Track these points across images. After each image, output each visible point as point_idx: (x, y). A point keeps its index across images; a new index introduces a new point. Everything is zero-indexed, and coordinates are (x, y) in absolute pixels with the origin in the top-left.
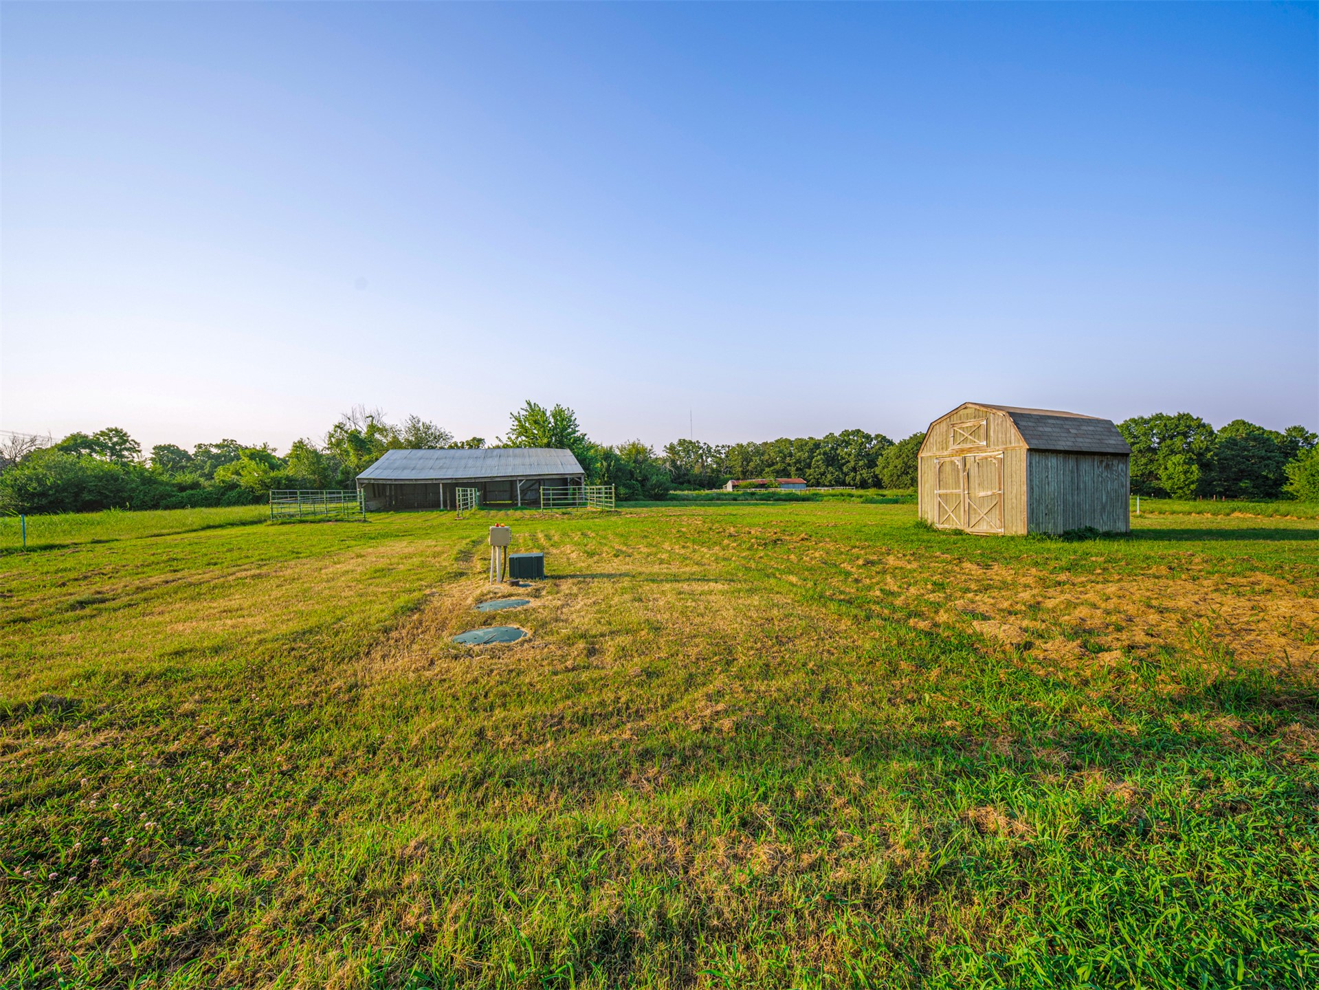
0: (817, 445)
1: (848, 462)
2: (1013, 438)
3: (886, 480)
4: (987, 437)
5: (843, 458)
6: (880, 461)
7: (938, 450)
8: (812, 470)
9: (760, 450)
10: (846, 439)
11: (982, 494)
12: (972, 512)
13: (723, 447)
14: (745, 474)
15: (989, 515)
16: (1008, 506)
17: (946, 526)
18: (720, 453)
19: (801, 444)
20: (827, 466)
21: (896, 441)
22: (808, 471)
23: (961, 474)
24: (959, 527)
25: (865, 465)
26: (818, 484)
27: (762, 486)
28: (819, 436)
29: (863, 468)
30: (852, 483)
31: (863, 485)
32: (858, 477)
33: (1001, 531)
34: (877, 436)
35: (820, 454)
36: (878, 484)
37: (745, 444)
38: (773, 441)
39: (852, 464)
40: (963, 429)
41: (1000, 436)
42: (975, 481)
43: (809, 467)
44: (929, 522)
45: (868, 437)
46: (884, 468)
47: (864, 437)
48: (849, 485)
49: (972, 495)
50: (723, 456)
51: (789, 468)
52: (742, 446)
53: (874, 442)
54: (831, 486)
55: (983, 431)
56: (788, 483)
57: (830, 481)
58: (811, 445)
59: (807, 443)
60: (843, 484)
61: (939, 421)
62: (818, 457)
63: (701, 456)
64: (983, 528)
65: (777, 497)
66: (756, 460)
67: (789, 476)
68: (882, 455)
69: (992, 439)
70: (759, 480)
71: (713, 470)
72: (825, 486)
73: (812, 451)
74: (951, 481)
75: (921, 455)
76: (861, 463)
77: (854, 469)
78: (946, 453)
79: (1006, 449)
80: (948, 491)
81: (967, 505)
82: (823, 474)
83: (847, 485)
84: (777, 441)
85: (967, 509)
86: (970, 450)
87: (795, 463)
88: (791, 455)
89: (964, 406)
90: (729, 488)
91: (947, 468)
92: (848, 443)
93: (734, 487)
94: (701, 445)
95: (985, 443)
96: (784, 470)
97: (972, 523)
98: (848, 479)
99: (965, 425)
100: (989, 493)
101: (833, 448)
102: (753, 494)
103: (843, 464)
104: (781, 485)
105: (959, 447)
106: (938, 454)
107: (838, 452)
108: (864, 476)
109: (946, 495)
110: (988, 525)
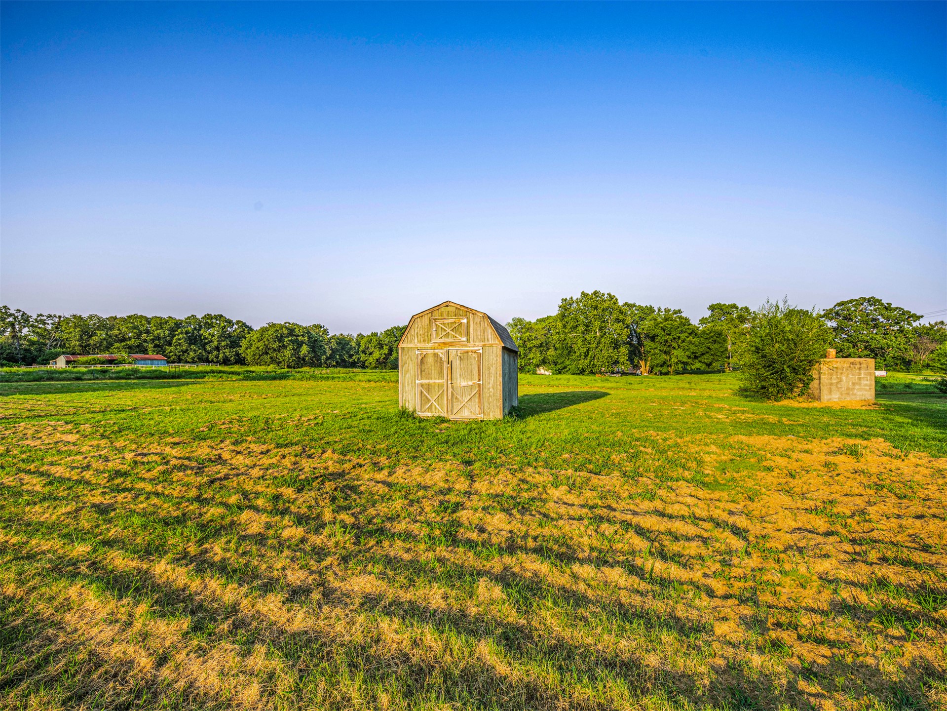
0: (178, 325)
1: (212, 341)
2: (490, 336)
3: (249, 358)
4: (468, 334)
5: (206, 338)
6: (244, 343)
7: (419, 342)
8: (173, 348)
9: (104, 325)
10: (209, 321)
11: (464, 384)
12: (454, 400)
13: (50, 316)
14: (85, 349)
15: (469, 403)
16: (486, 394)
17: (429, 414)
18: (44, 324)
19: (161, 323)
20: (190, 344)
21: (256, 327)
22: (168, 349)
23: (445, 364)
24: (442, 415)
25: (227, 345)
26: (179, 361)
27: (111, 362)
28: (181, 316)
29: (225, 347)
30: (215, 360)
31: (226, 362)
32: (221, 355)
33: (480, 417)
34: (238, 322)
35: (182, 333)
36: (241, 361)
37: (85, 315)
38: (125, 316)
39: (216, 343)
40: (444, 324)
41: (479, 333)
42: (457, 372)
43: (170, 344)
44: (411, 409)
45: (230, 322)
46: (247, 348)
47: (226, 321)
48: (212, 361)
49: (454, 385)
50: (49, 327)
51: (145, 344)
52: (80, 318)
53: (236, 326)
54: (194, 362)
55: (464, 328)
56: (145, 359)
57: (193, 358)
58: (172, 324)
59: (166, 322)
60: (207, 361)
61: (421, 315)
62: (180, 336)
63: (12, 325)
64: (466, 414)
65: (139, 375)
66: (101, 334)
67: (145, 351)
68: (245, 338)
69: (471, 336)
70: (106, 355)
71: (32, 343)
72: (187, 362)
73: (172, 330)
74: (433, 372)
75: (401, 345)
76: (223, 344)
77: (217, 348)
78: (430, 345)
79: (484, 345)
80: (431, 381)
81: (450, 395)
82: (186, 351)
83: (209, 362)
84: (130, 317)
85: (450, 397)
86: (451, 344)
87: (153, 340)
88: (148, 332)
89: (447, 304)
90: (61, 363)
91: (430, 360)
92: (210, 326)
93: (68, 362)
94: (12, 311)
95: (465, 339)
96: (138, 346)
97: (455, 411)
98: (211, 357)
99: (446, 321)
100: (470, 383)
101: (195, 328)
102: (104, 372)
103: (206, 344)
104: (136, 361)
105: (442, 340)
106: (419, 345)
107: (201, 332)
108: (227, 354)
109: (428, 385)
110: (467, 412)
